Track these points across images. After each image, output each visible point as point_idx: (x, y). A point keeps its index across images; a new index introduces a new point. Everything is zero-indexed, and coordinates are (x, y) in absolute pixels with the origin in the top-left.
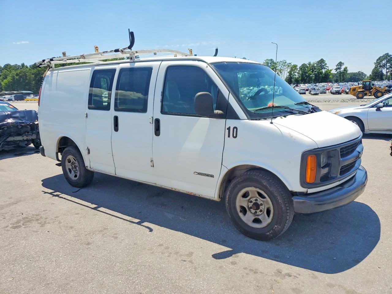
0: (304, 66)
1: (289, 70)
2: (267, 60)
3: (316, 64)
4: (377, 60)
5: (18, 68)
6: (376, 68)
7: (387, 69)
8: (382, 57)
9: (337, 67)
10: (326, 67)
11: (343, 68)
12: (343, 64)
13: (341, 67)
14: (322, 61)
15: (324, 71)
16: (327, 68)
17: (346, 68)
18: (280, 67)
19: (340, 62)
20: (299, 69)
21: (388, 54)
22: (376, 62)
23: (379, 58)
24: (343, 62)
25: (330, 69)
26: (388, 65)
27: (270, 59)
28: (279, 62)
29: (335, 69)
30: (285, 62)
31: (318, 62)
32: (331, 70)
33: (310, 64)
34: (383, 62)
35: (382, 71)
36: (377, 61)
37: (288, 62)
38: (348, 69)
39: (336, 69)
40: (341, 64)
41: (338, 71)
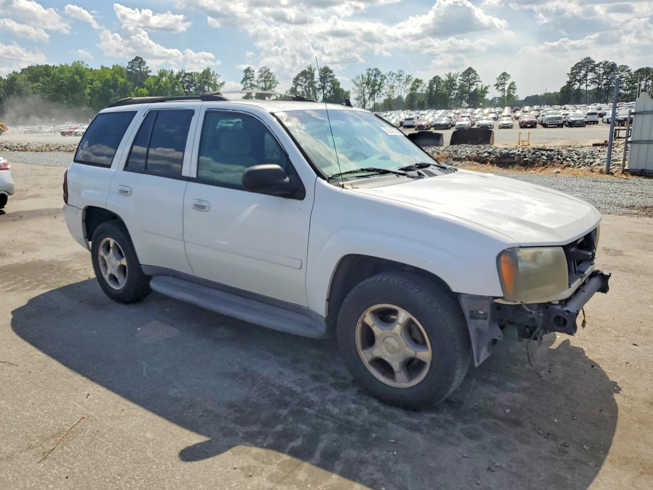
0: (436, 80)
1: (409, 86)
2: (370, 69)
3: (461, 76)
4: (573, 69)
6: (569, 83)
7: (587, 86)
8: (580, 63)
9: (499, 82)
10: (479, 81)
11: (508, 82)
12: (509, 76)
13: (506, 82)
14: (470, 71)
15: (473, 88)
16: (478, 83)
17: (513, 83)
18: (392, 81)
19: (504, 74)
20: (428, 85)
21: (589, 58)
22: (570, 72)
23: (576, 65)
24: (508, 73)
25: (484, 87)
26: (588, 78)
27: (375, 68)
28: (392, 73)
29: (495, 85)
30: (401, 73)
31: (463, 73)
32: (486, 88)
33: (449, 76)
34: (583, 72)
35: (579, 89)
36: (572, 71)
37: (407, 73)
38: (516, 84)
39: (497, 85)
40: (504, 76)
41: (500, 88)
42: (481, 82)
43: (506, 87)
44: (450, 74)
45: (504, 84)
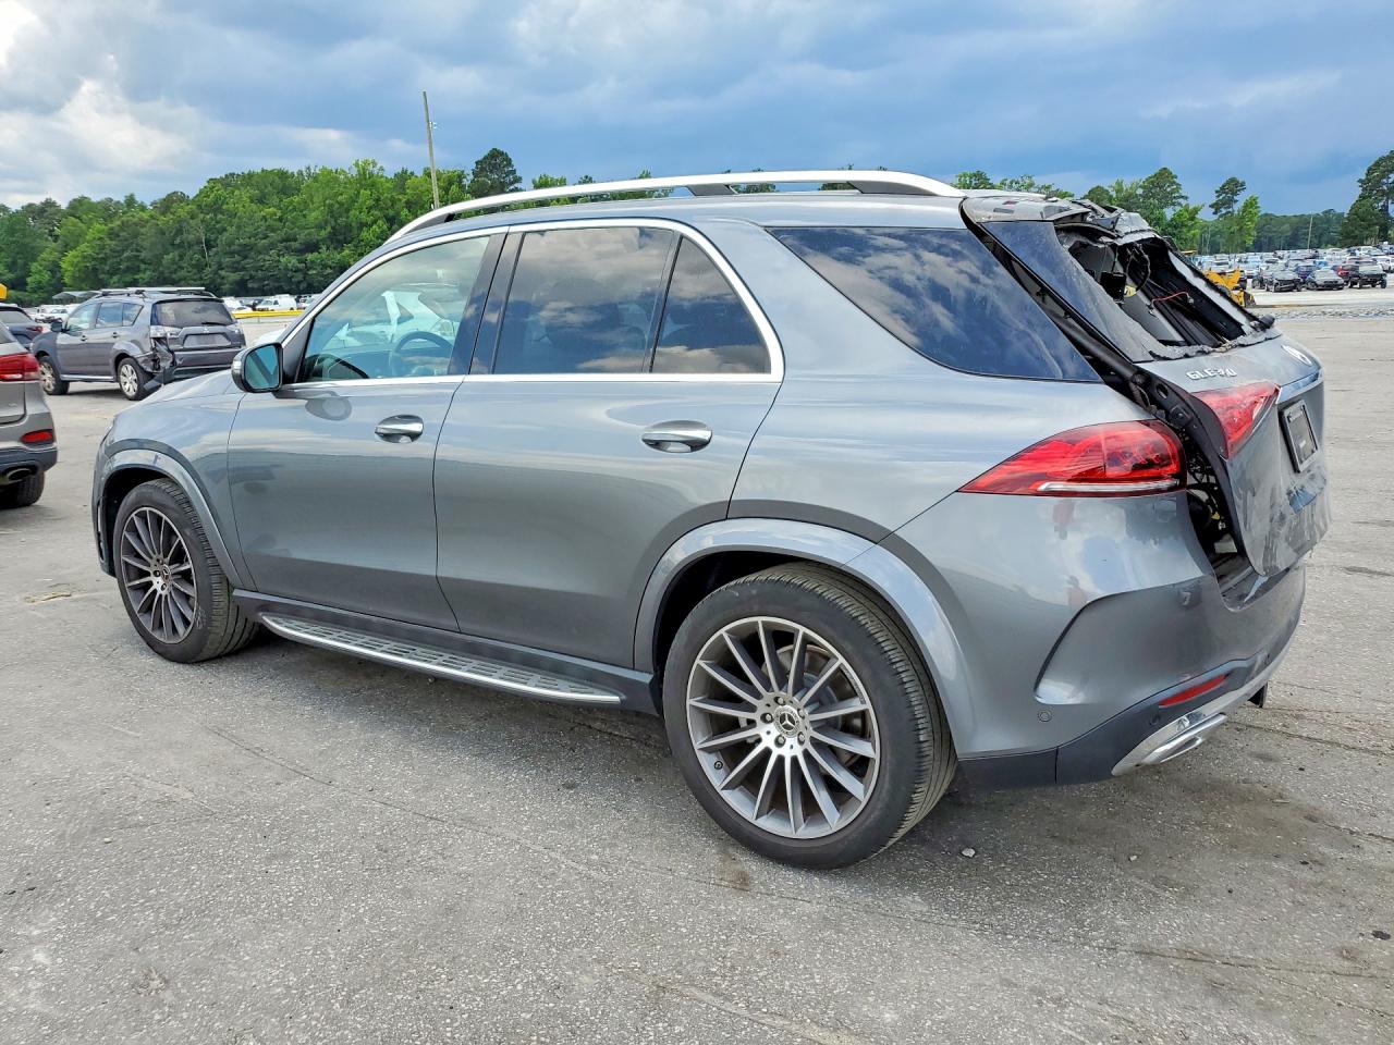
2: (964, 174)
3: (1142, 187)
4: (1370, 171)
5: (116, 213)
6: (1362, 197)
9: (1220, 198)
10: (1180, 197)
12: (1242, 185)
13: (1236, 198)
14: (1164, 176)
15: (1169, 212)
16: (1181, 200)
17: (1251, 204)
19: (1232, 180)
22: (1364, 177)
23: (1377, 164)
24: (1240, 181)
25: (1192, 207)
28: (1008, 182)
29: (1212, 206)
30: (1028, 181)
32: (1196, 211)
33: (1118, 187)
34: (1392, 177)
35: (1385, 211)
36: (1369, 174)
38: (1260, 202)
39: (1216, 207)
40: (1232, 188)
41: (1224, 211)
42: (1186, 198)
43: (1237, 207)
44: (1119, 184)
45: (1229, 202)
